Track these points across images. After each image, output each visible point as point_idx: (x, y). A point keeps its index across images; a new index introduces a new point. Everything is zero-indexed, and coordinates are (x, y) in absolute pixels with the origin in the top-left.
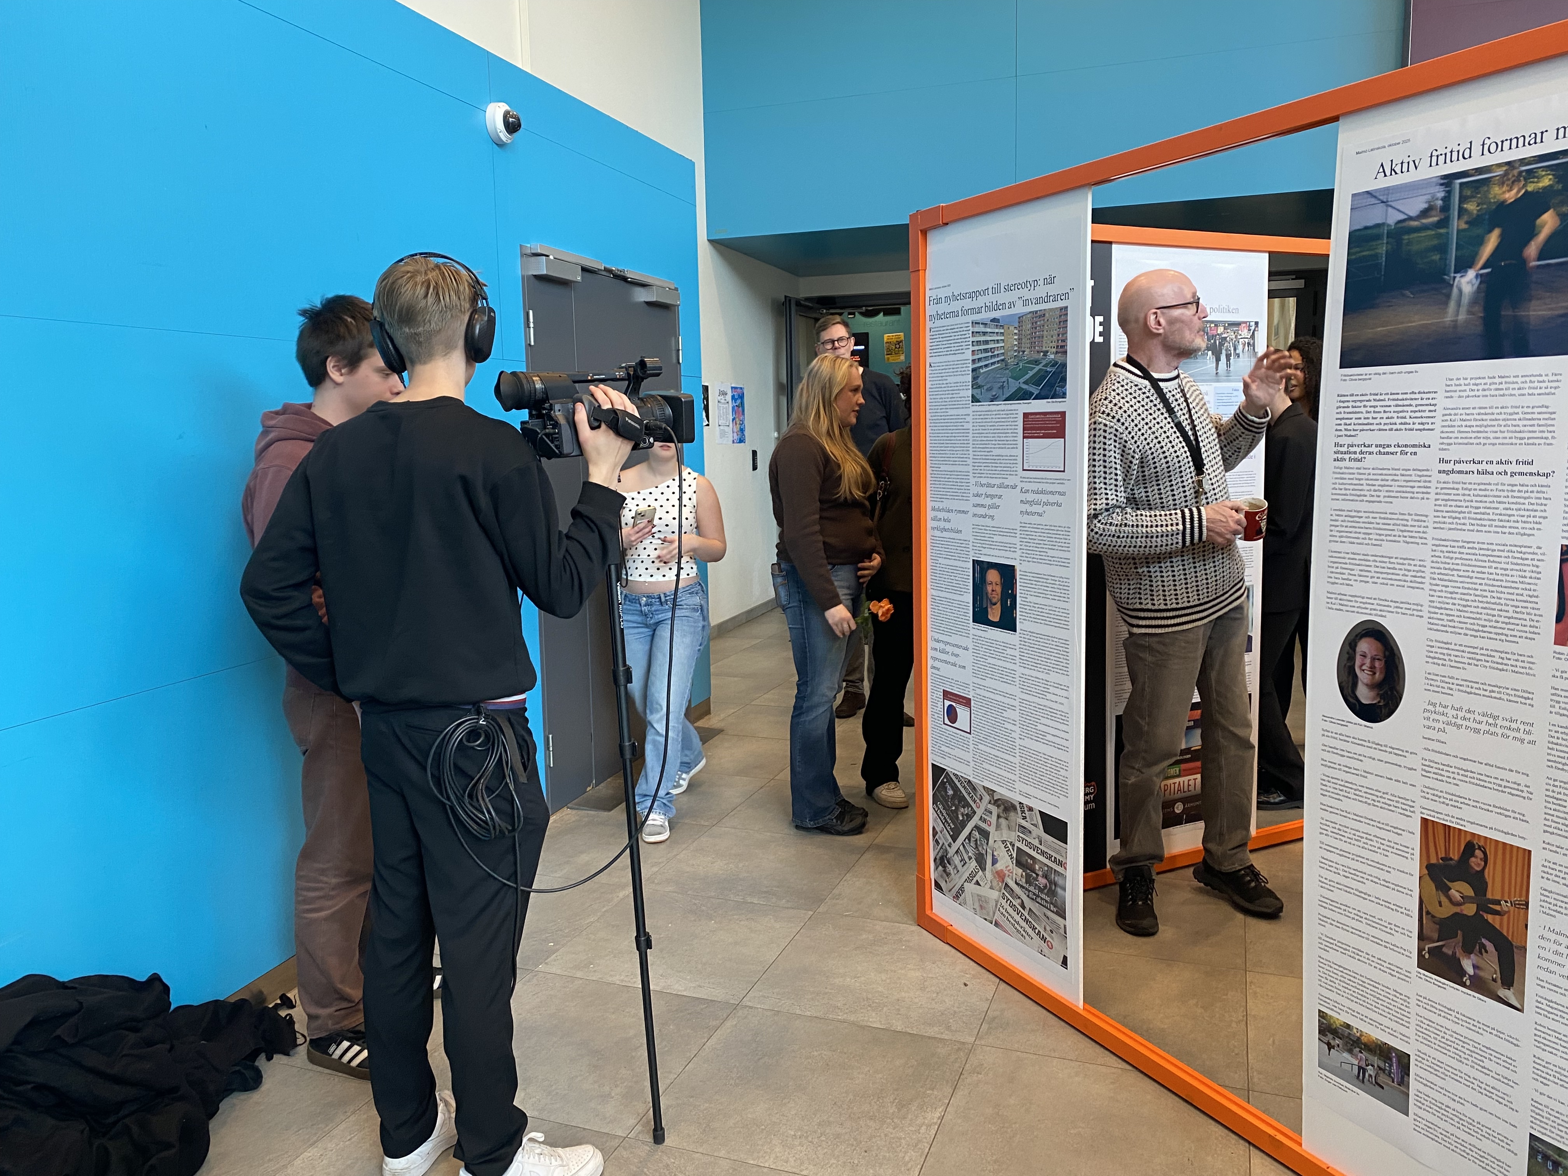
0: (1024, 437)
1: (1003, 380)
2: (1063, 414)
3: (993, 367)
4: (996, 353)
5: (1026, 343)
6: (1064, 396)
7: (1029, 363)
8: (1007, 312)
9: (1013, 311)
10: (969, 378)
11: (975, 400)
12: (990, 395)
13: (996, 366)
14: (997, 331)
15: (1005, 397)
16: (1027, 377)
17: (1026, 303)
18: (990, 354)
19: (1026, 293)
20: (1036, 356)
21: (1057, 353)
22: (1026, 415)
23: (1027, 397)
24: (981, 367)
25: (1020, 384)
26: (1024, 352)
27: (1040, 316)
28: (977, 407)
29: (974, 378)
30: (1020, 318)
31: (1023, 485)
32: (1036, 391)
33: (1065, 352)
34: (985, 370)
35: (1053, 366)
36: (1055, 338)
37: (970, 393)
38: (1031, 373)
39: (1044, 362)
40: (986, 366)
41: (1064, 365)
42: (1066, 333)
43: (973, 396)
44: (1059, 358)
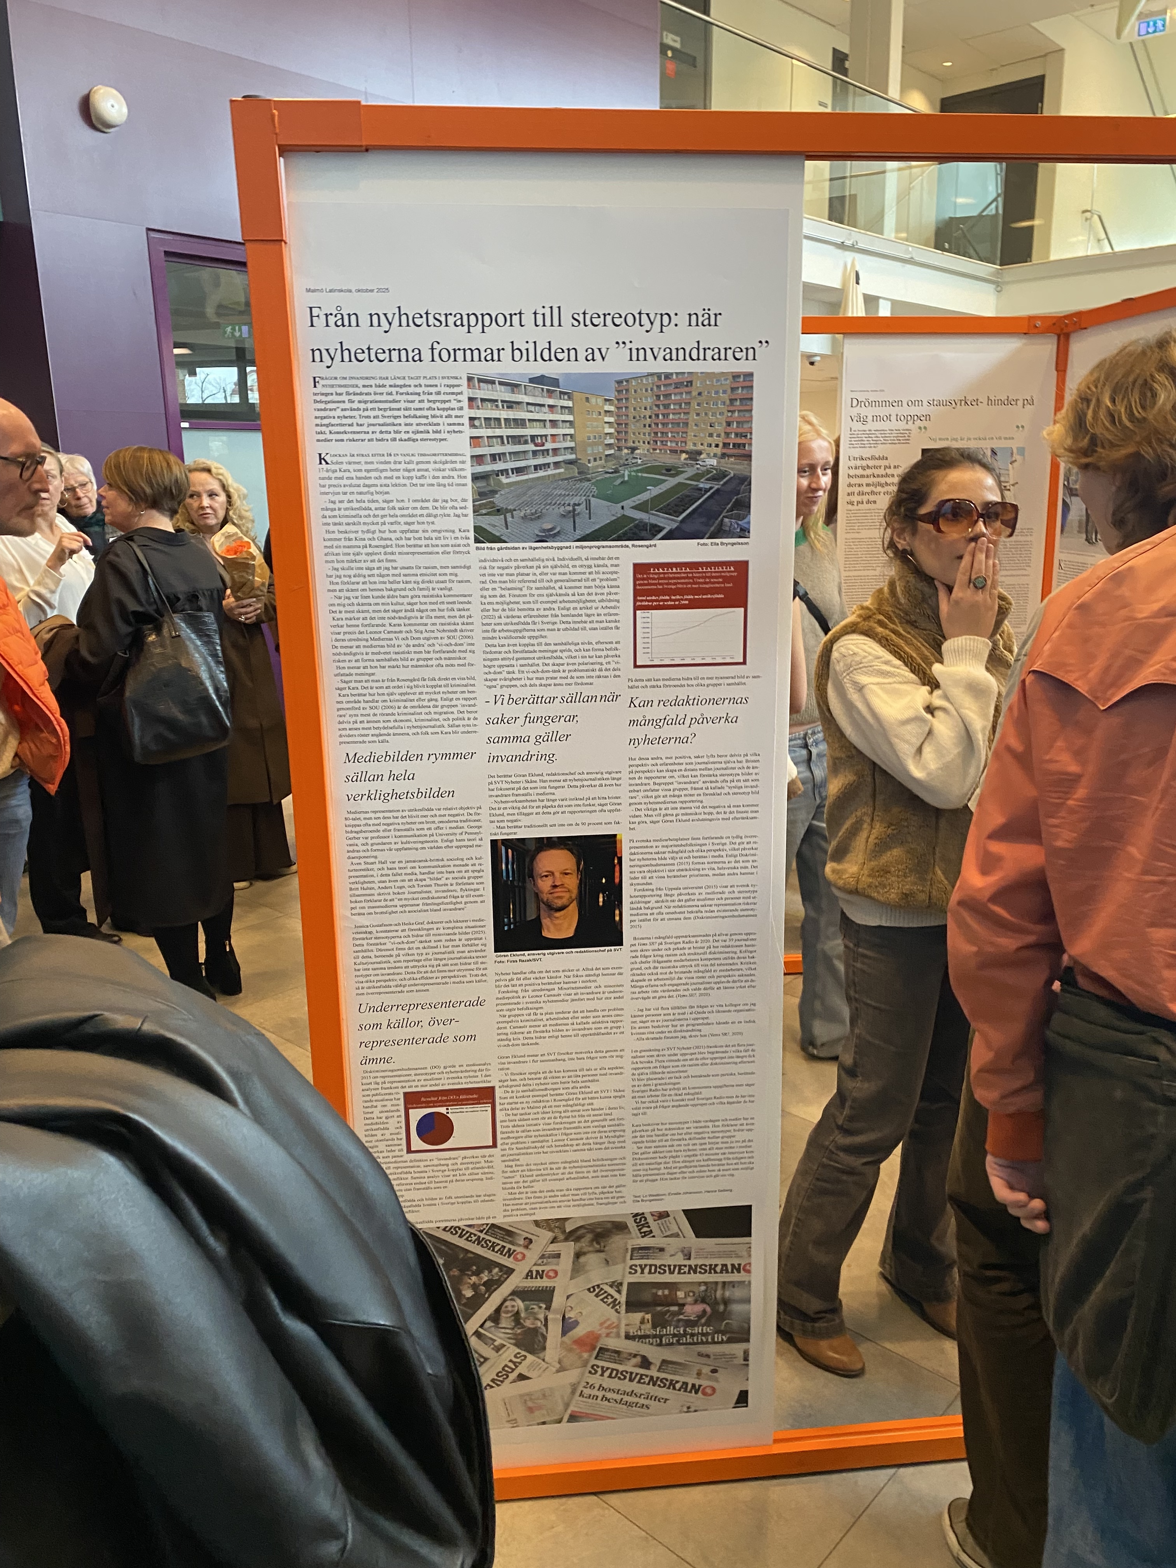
0: (636, 608)
1: (576, 500)
2: (742, 567)
3: (541, 473)
4: (549, 445)
5: (639, 435)
6: (744, 532)
7: (648, 470)
8: (582, 367)
9: (597, 367)
10: (467, 492)
11: (483, 535)
12: (535, 528)
13: (551, 472)
14: (551, 402)
15: (579, 533)
16: (645, 496)
17: (638, 354)
18: (531, 447)
19: (637, 336)
20: (669, 460)
21: (724, 455)
22: (640, 569)
23: (643, 534)
24: (504, 472)
25: (628, 508)
26: (633, 449)
27: (678, 385)
28: (491, 551)
29: (481, 494)
30: (622, 385)
31: (634, 693)
32: (668, 523)
33: (749, 457)
34: (514, 478)
35: (714, 479)
36: (720, 428)
37: (469, 522)
38: (654, 491)
39: (690, 472)
40: (519, 471)
41: (745, 481)
42: (750, 421)
43: (477, 529)
44: (732, 467)
